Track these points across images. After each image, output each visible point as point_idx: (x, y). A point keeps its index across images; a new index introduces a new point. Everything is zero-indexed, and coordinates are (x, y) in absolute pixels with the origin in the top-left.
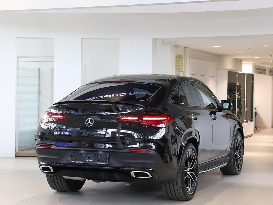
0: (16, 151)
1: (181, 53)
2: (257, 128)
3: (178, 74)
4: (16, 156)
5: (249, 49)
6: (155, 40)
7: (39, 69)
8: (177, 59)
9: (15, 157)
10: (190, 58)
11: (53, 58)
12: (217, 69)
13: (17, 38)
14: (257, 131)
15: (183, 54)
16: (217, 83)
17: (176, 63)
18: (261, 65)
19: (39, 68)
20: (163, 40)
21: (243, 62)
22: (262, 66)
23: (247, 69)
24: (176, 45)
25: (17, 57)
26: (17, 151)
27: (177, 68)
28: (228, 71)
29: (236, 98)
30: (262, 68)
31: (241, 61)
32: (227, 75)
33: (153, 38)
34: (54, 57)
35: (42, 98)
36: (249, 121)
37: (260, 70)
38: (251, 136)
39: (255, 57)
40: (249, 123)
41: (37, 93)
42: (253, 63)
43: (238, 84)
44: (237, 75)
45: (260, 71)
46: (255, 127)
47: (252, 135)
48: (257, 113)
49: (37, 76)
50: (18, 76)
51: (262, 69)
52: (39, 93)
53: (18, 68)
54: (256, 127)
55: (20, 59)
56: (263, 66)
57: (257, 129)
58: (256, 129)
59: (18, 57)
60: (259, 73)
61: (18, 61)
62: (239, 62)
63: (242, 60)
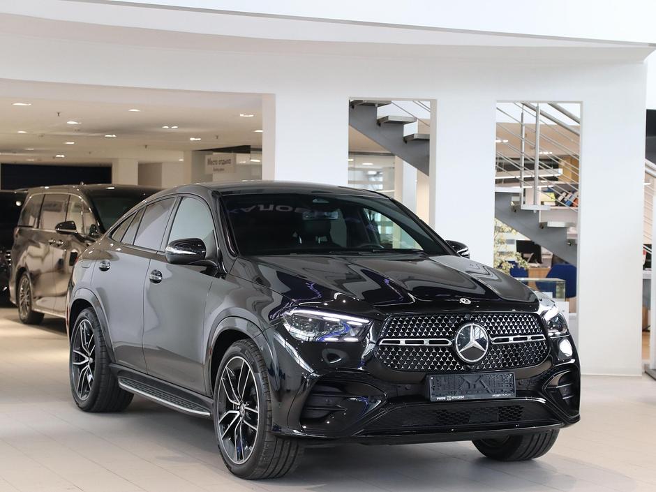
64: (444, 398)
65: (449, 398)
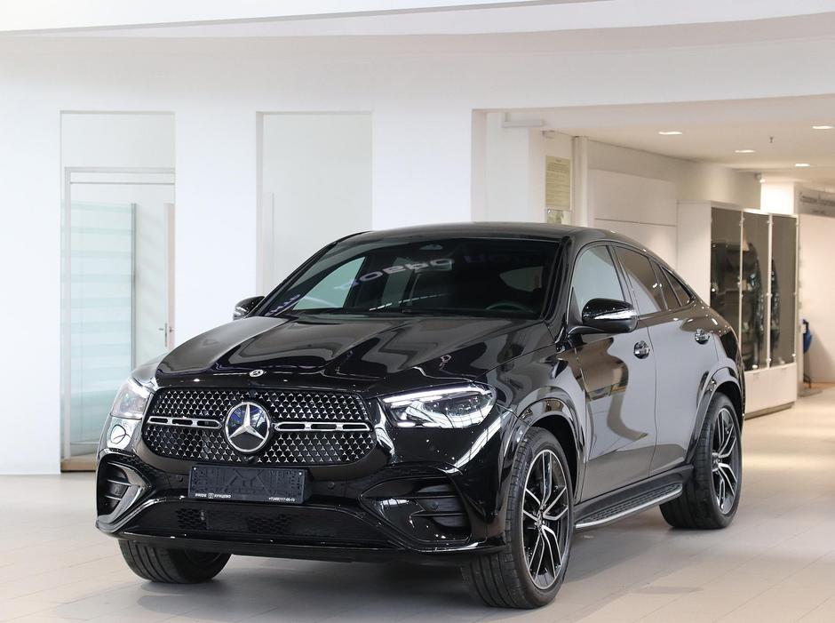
0: (62, 457)
1: (564, 153)
2: (809, 384)
3: (554, 217)
4: (62, 471)
5: (771, 139)
6: (480, 115)
7: (134, 208)
8: (550, 172)
9: (60, 473)
10: (590, 168)
11: (172, 171)
12: (678, 203)
13: (62, 112)
14: (812, 391)
15: (569, 157)
16: (678, 245)
17: (548, 185)
18: (822, 190)
19: (135, 205)
20: (507, 115)
21: (762, 181)
22: (824, 192)
23: (776, 199)
24: (545, 129)
25: (63, 170)
26: (67, 456)
27: (549, 201)
28: (713, 209)
29: (738, 289)
30: (823, 197)
31: (756, 175)
32: (708, 220)
33: (474, 110)
34: (174, 169)
35: (144, 296)
36: (783, 359)
37: (817, 204)
38: (789, 406)
39: (797, 165)
40: (783, 366)
41: (129, 279)
42: (795, 183)
43: (743, 247)
44: (743, 219)
45: (817, 207)
46: (805, 381)
47: (793, 403)
48: (811, 337)
49: (129, 227)
50: (67, 229)
51: (823, 201)
52: (134, 279)
53: (67, 205)
54: (807, 379)
55: (74, 177)
56: (827, 190)
57: (812, 385)
58: (807, 385)
59: (68, 171)
60: (815, 212)
61: (69, 183)
62: (749, 180)
63: (760, 174)
64: (205, 495)
65: (211, 496)
